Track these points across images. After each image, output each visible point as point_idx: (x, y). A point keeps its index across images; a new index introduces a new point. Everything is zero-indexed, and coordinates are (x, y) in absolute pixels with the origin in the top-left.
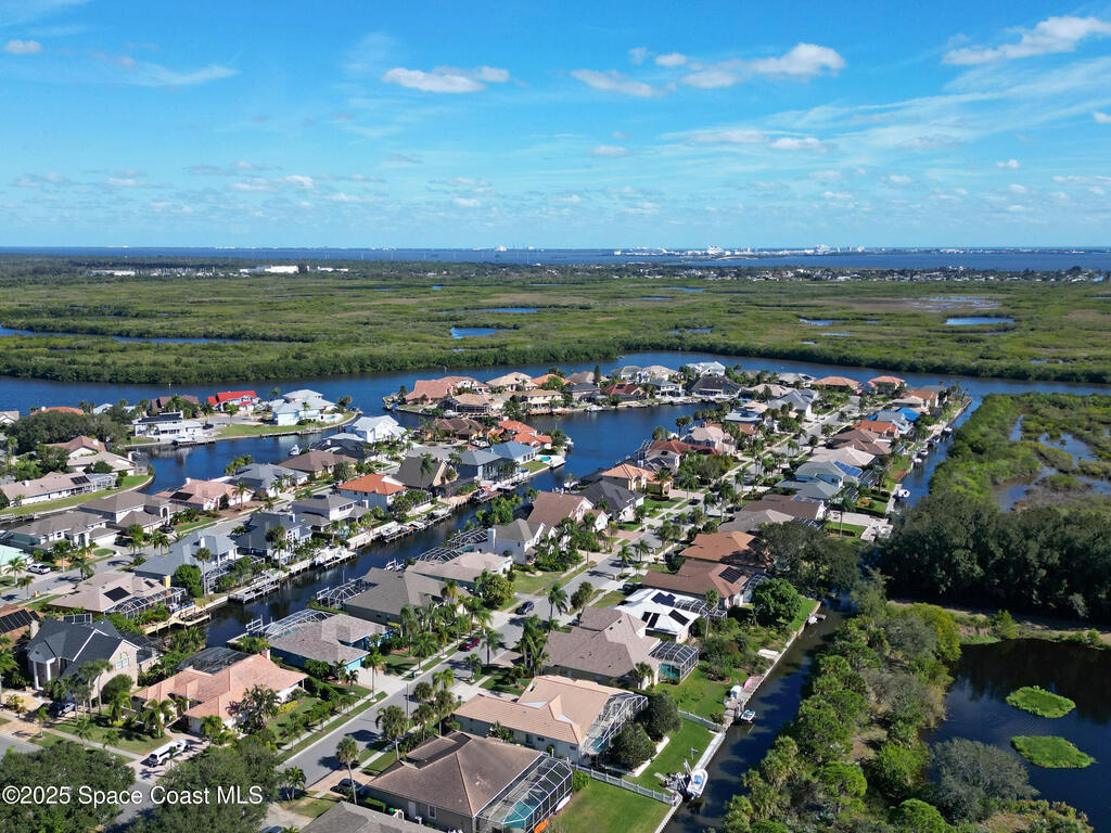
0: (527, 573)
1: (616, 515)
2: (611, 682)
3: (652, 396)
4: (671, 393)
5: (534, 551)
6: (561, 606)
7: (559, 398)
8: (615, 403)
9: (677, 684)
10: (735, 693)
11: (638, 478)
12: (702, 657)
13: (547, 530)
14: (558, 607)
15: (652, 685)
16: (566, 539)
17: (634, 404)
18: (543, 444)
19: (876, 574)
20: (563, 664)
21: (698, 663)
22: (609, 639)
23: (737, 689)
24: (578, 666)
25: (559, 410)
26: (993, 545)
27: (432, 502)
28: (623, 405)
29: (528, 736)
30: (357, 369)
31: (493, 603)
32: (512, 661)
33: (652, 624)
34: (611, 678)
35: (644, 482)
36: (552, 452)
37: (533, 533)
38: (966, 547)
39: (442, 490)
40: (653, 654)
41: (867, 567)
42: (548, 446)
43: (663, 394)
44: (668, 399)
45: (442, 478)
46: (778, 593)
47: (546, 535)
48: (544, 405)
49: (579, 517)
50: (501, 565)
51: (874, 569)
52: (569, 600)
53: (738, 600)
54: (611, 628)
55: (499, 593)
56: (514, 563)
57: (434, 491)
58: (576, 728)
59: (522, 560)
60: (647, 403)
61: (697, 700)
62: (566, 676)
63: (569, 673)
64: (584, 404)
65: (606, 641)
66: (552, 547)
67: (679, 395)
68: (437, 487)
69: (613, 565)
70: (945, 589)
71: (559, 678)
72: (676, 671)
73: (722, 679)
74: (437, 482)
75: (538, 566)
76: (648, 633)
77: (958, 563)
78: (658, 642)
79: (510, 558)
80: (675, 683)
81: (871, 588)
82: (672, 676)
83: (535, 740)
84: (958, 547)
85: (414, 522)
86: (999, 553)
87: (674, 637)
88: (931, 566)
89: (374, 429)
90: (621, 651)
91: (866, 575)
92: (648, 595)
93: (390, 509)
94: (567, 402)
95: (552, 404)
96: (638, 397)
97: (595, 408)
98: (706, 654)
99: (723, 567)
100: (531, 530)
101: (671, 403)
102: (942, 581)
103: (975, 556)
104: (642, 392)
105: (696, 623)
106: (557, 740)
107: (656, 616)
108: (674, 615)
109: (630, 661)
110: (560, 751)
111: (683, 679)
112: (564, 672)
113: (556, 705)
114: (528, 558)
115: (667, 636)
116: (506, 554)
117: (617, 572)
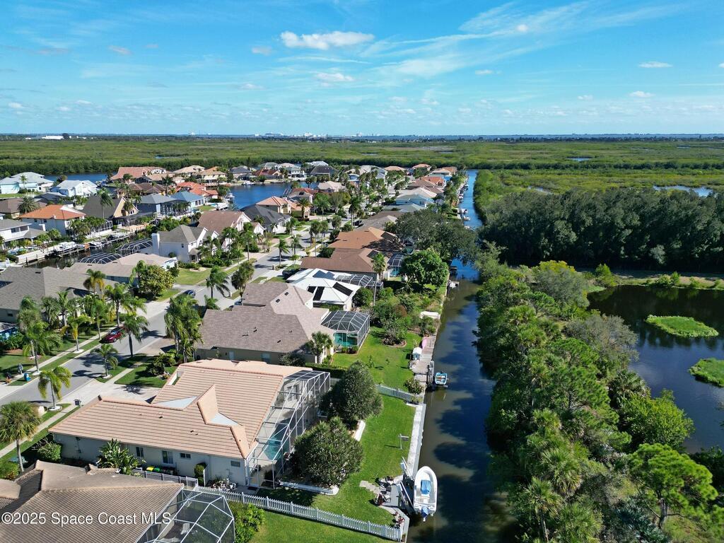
0: (191, 270)
1: (270, 228)
2: (283, 359)
3: (286, 177)
4: (298, 176)
5: (197, 251)
6: (222, 288)
7: (223, 176)
8: (263, 181)
9: (354, 352)
10: (418, 356)
11: (285, 206)
12: (375, 322)
13: (210, 233)
14: (219, 289)
15: (329, 357)
16: (228, 241)
17: (275, 181)
18: (211, 195)
19: (492, 246)
20: (223, 345)
21: (370, 329)
22: (276, 311)
23: (417, 350)
24: (242, 345)
25: (224, 183)
26: (584, 215)
27: (113, 229)
28: (267, 182)
29: (166, 454)
30: (83, 170)
31: (152, 295)
32: (163, 349)
33: (318, 296)
34: (281, 355)
35: (289, 209)
36: (218, 201)
37: (197, 236)
38: (563, 219)
39: (123, 220)
40: (324, 324)
41: (485, 241)
42: (215, 197)
43: (293, 176)
44: (296, 179)
45: (122, 211)
46: (428, 262)
47: (209, 237)
48: (213, 181)
49: (240, 228)
50: (165, 263)
51: (490, 243)
52: (229, 281)
53: (387, 274)
54: (278, 301)
55: (155, 283)
56: (179, 262)
57: (115, 221)
58: (240, 432)
59: (187, 260)
60: (283, 180)
61: (381, 368)
62: (228, 359)
63: (231, 354)
64: (241, 181)
65: (274, 313)
66: (215, 247)
67: (303, 176)
68: (118, 218)
69: (271, 260)
70: (548, 254)
71: (216, 363)
72: (353, 340)
73: (398, 342)
74: (118, 214)
75: (201, 263)
76: (315, 305)
77: (558, 232)
78: (327, 312)
79: (175, 258)
80: (352, 352)
81: (490, 258)
82: (348, 345)
83: (177, 459)
84: (557, 219)
85: (92, 243)
86: (589, 222)
87: (341, 306)
88: (537, 235)
89: (74, 188)
90: (292, 323)
91: (484, 248)
92: (308, 274)
93: (69, 232)
94: (230, 178)
95: (220, 180)
96: (277, 177)
97: (248, 182)
98: (377, 319)
99: (369, 251)
100: (194, 234)
101: (299, 181)
102: (544, 248)
103: (570, 225)
104: (279, 174)
105: (359, 293)
106: (209, 456)
107: (321, 290)
108: (337, 287)
109: (303, 333)
110: (216, 470)
111: (361, 346)
112: (222, 354)
113: (209, 402)
114: (193, 257)
115: (334, 307)
116: (171, 255)
117: (276, 264)
